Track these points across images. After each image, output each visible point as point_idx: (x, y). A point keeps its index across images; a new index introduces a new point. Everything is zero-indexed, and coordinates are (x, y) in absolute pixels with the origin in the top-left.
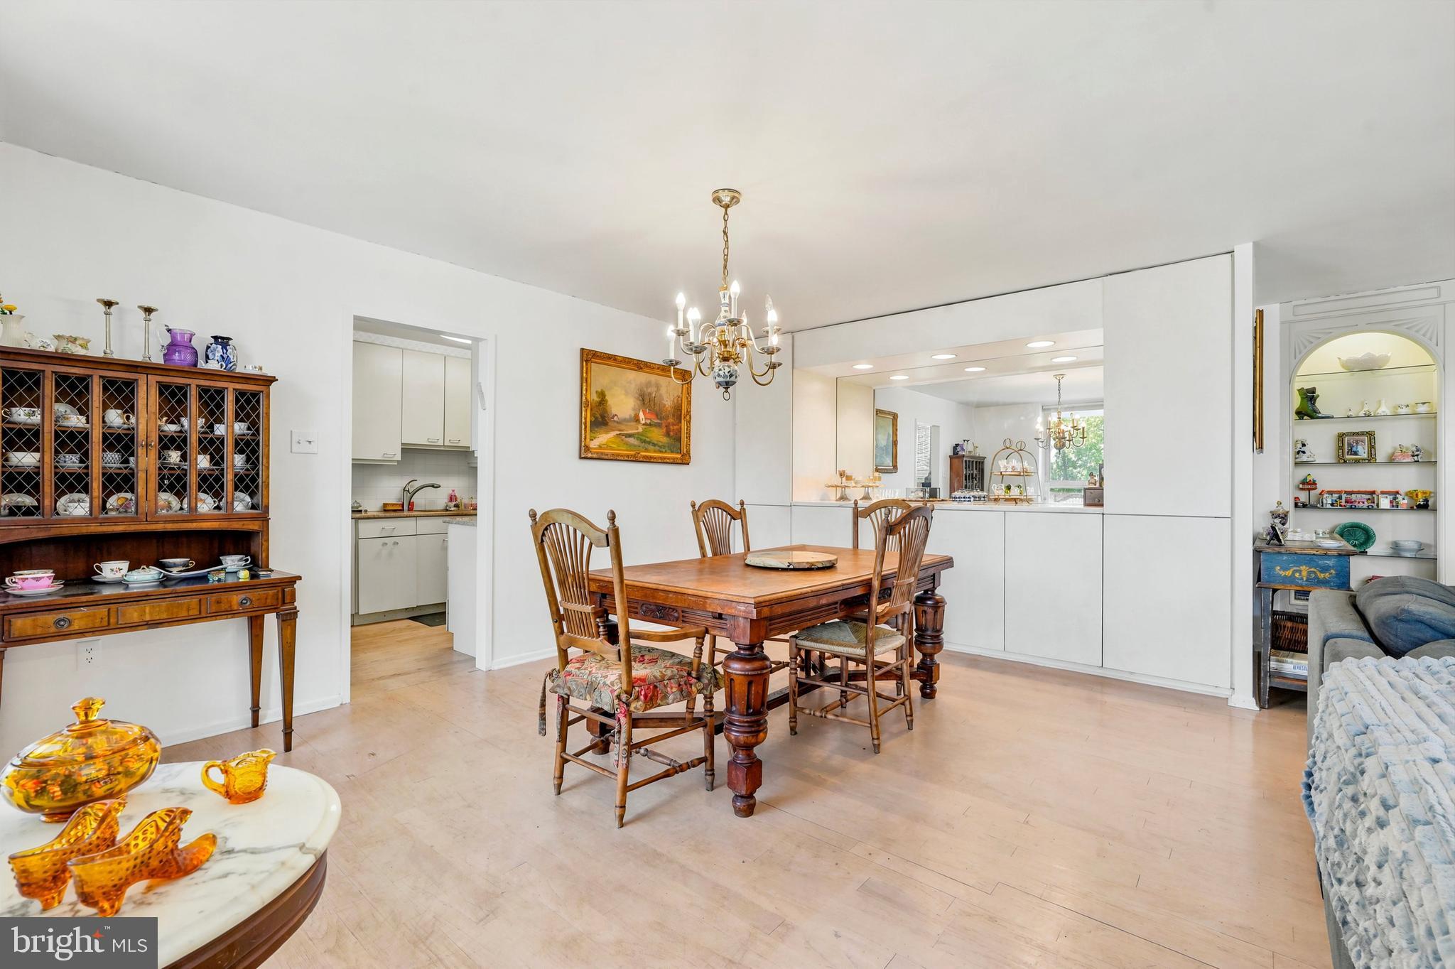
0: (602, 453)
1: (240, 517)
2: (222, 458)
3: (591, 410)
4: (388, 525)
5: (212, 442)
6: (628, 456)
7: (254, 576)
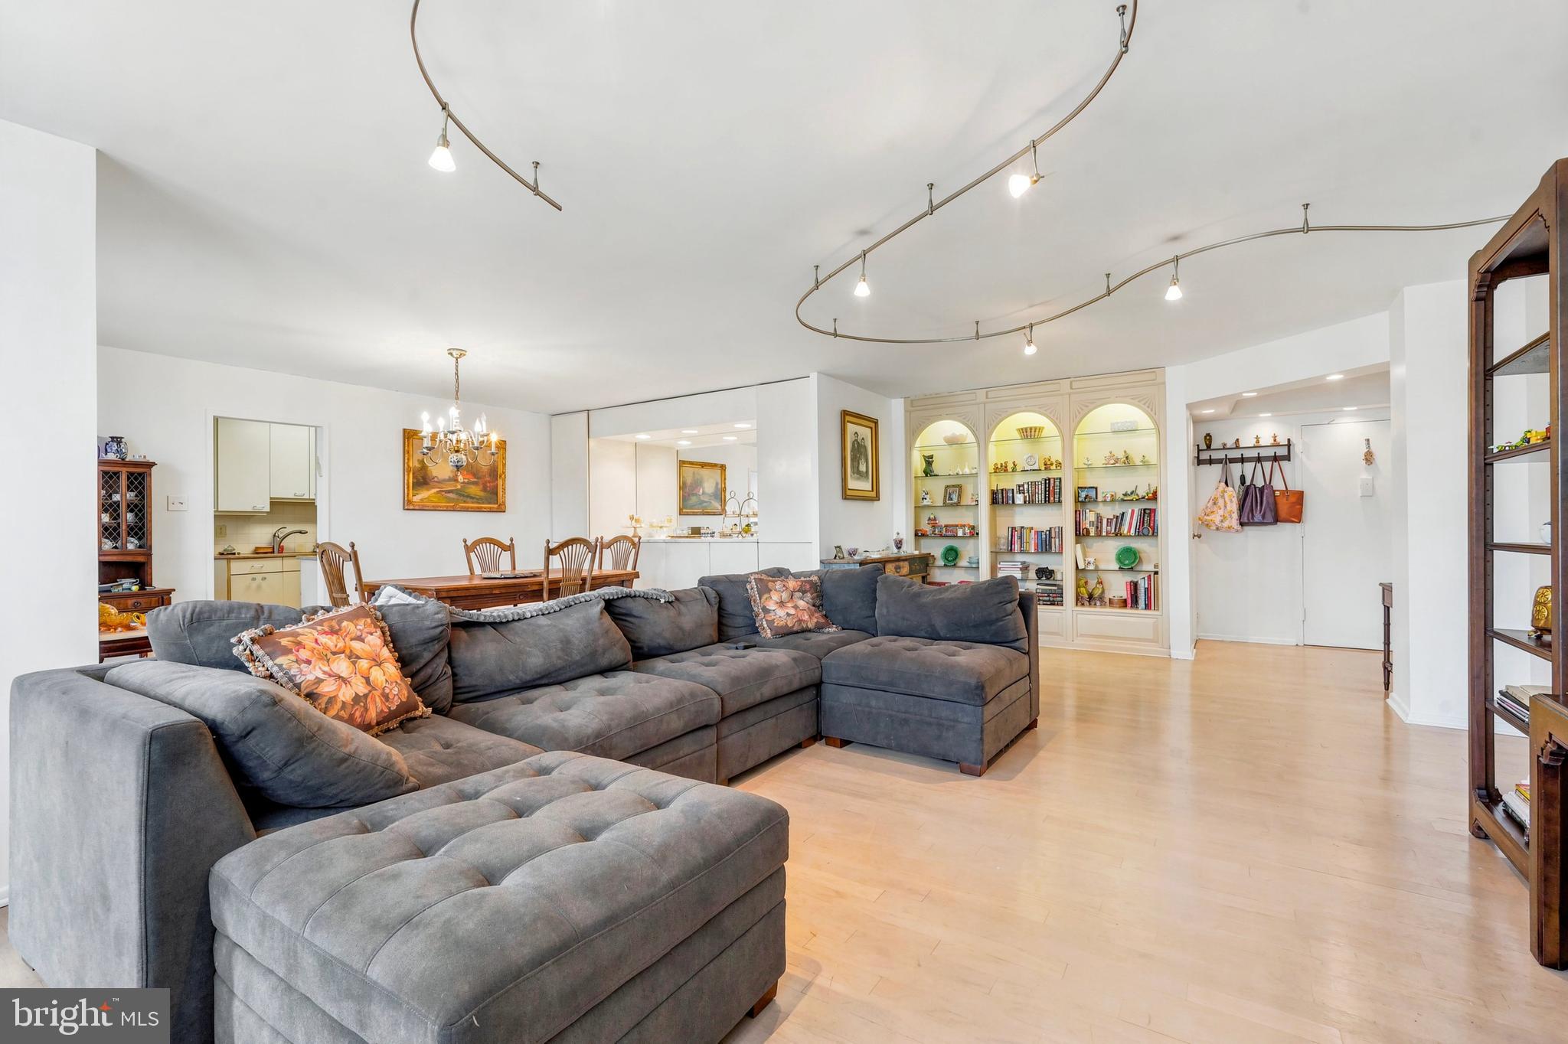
0: (423, 506)
1: (131, 553)
2: (118, 515)
3: (413, 474)
4: (258, 564)
5: (111, 505)
6: (447, 507)
7: (142, 588)
